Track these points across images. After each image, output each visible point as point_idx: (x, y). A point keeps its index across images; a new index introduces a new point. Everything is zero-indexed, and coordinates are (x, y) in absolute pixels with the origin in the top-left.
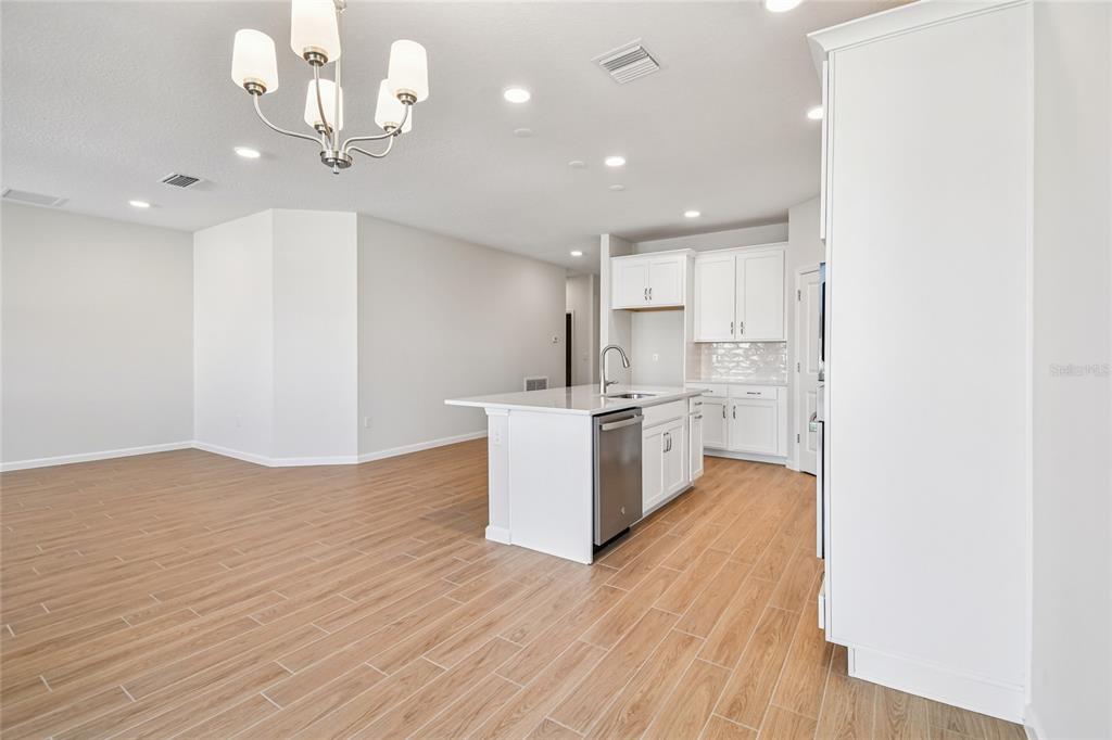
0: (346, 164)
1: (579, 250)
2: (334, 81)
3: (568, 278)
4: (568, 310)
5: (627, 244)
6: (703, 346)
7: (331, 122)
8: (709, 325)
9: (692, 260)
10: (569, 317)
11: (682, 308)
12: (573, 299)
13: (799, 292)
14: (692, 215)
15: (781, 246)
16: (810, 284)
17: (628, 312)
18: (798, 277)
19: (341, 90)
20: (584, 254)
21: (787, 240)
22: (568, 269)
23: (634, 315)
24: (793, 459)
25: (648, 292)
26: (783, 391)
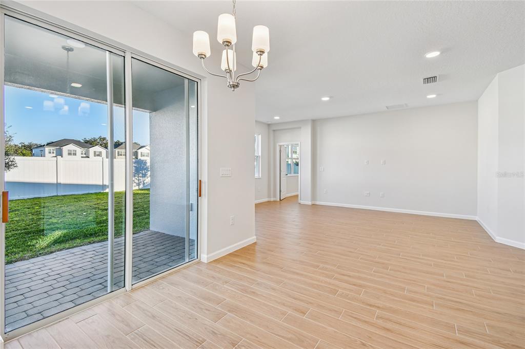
0: (237, 86)
2: (232, 50)
7: (231, 68)
19: (235, 53)
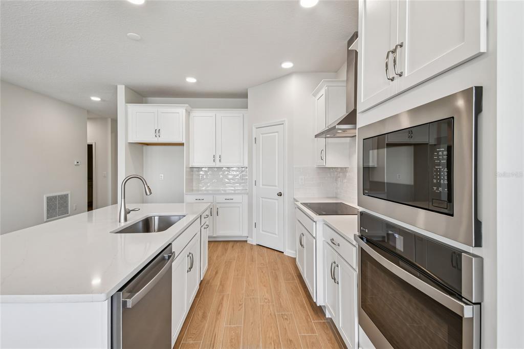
1: (98, 97)
3: (88, 119)
4: (89, 142)
5: (139, 95)
6: (195, 169)
8: (199, 157)
9: (188, 113)
10: (90, 147)
11: (182, 144)
12: (93, 133)
13: (255, 139)
14: (191, 80)
15: (243, 111)
16: (262, 134)
17: (140, 146)
18: (254, 129)
20: (102, 100)
21: (247, 108)
22: (88, 112)
23: (145, 147)
24: (252, 238)
25: (157, 132)
26: (246, 197)
